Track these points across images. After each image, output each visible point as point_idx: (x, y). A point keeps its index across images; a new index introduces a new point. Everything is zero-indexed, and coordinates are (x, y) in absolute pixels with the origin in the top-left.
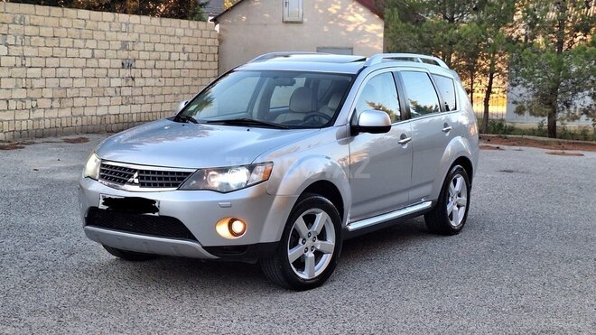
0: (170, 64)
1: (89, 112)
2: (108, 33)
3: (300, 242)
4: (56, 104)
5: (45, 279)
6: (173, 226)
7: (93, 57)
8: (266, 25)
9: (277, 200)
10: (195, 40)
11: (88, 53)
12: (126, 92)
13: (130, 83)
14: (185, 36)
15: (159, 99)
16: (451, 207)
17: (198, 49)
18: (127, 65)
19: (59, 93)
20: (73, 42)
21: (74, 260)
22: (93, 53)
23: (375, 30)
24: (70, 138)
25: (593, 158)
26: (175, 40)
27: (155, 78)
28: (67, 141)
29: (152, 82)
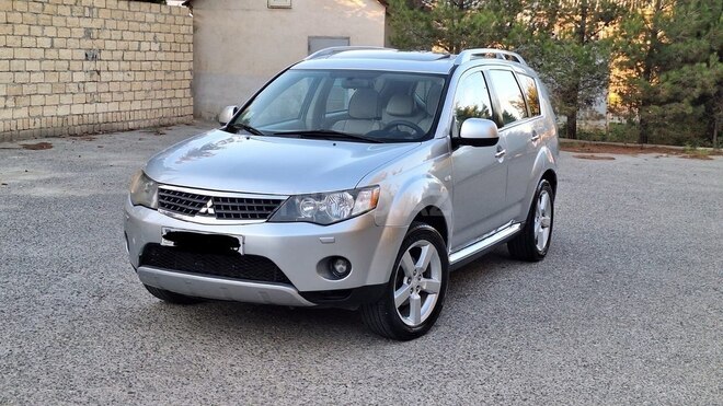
0: (140, 56)
1: (48, 112)
2: (69, 19)
3: (405, 282)
4: (10, 103)
5: (85, 332)
6: (262, 268)
7: (52, 47)
8: (248, 10)
9: (386, 232)
10: (168, 27)
11: (46, 43)
12: (91, 88)
13: (95, 77)
14: (156, 22)
15: (129, 96)
16: (537, 227)
17: (170, 38)
18: (91, 56)
19: (14, 90)
20: (29, 29)
21: (108, 305)
22: (52, 42)
23: (375, 17)
24: (29, 143)
25: (624, 161)
26: (145, 27)
27: (123, 71)
28: (27, 147)
29: (120, 76)
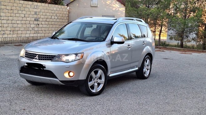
0: (51, 20)
1: (23, 36)
2: (30, 9)
3: (93, 80)
4: (11, 33)
5: (6, 91)
6: (50, 74)
7: (25, 17)
8: (85, 7)
9: (85, 66)
10: (60, 12)
11: (23, 16)
12: (36, 29)
13: (37, 26)
14: (57, 10)
15: (47, 32)
16: (145, 70)
17: (61, 15)
18: (36, 20)
19: (13, 29)
20: (18, 11)
21: (16, 85)
22: (25, 15)
23: (122, 10)
24: (16, 44)
25: (195, 55)
26: (53, 12)
27: (46, 24)
28: (15, 45)
29: (45, 26)
